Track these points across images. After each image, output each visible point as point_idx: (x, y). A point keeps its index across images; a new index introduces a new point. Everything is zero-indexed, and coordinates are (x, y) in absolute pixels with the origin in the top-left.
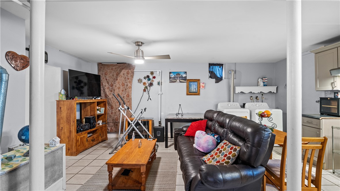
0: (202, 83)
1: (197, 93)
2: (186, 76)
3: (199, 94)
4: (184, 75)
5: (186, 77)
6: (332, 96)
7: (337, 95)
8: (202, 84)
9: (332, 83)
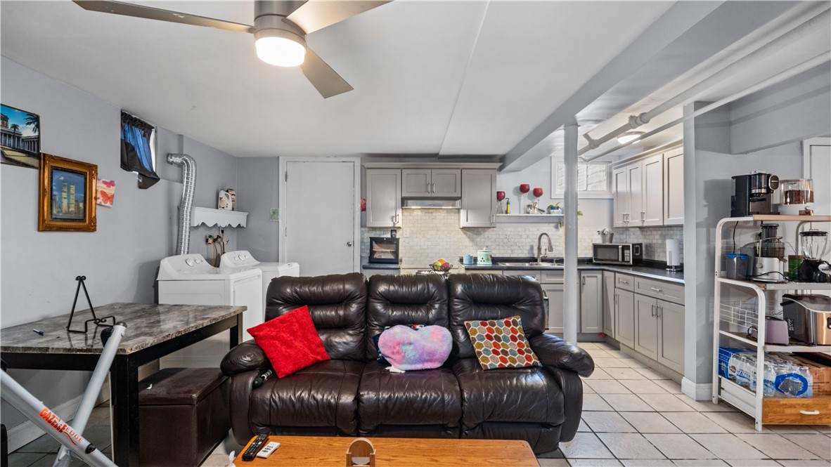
0: (105, 183)
1: (83, 222)
2: (38, 138)
3: (91, 228)
4: (27, 131)
5: (37, 141)
6: (389, 236)
7: (394, 233)
8: (104, 186)
9: (393, 217)
